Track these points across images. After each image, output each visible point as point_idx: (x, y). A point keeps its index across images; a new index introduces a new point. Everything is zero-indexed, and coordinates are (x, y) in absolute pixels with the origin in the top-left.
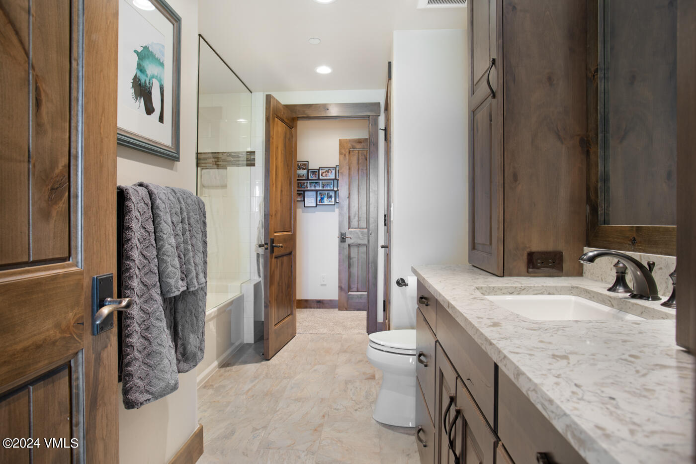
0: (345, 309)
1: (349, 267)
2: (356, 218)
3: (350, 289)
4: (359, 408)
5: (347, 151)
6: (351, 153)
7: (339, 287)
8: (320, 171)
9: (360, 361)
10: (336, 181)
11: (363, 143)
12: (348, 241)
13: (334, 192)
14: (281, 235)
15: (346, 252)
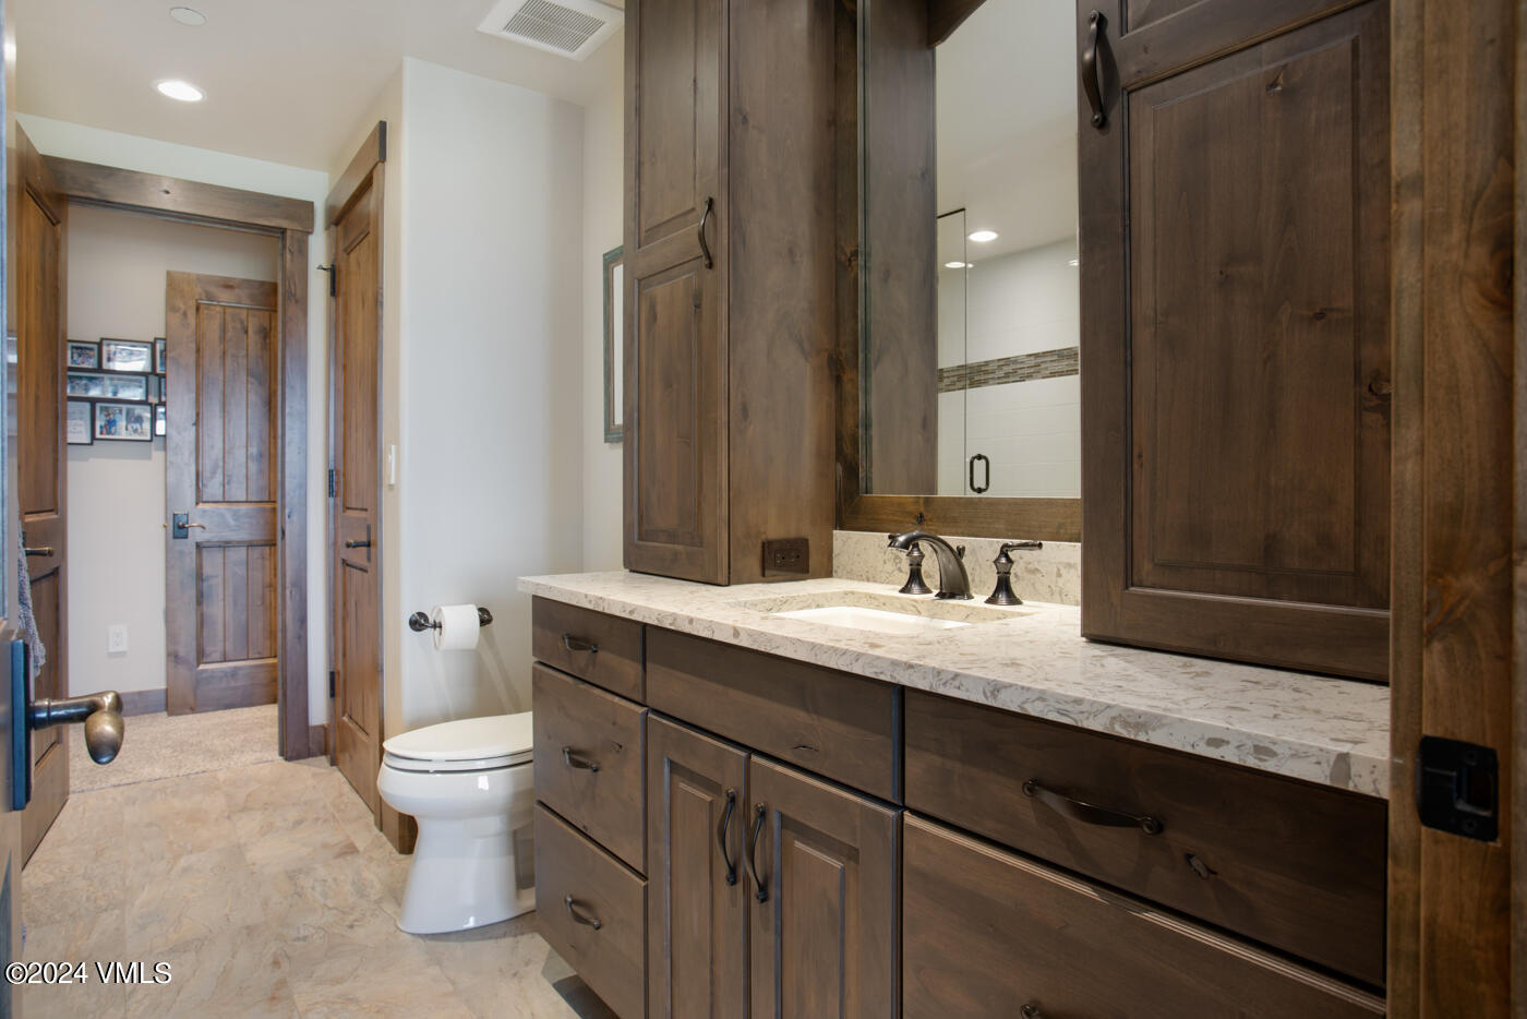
0: (188, 710)
1: (199, 602)
2: (219, 478)
3: (201, 656)
4: (356, 920)
5: (193, 304)
6: (204, 312)
7: (169, 655)
8: (105, 349)
9: (299, 822)
10: (153, 380)
11: (236, 291)
12: (196, 535)
13: (148, 408)
14: (38, 522)
15: (190, 561)
